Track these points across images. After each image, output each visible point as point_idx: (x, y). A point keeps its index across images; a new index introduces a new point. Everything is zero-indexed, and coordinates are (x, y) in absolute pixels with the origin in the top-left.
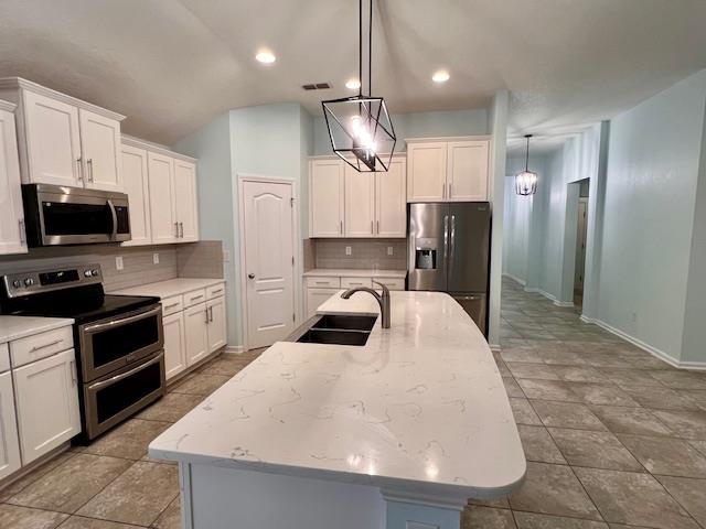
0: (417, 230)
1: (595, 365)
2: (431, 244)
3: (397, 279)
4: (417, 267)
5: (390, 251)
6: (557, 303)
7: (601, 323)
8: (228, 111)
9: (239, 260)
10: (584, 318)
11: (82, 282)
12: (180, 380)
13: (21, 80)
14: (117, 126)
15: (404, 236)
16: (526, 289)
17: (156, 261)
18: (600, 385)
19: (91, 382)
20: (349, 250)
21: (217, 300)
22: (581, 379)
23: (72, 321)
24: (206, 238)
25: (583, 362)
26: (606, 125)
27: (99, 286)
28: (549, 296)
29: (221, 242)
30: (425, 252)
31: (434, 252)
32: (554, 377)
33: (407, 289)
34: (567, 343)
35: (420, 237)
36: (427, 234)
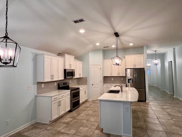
0: (128, 74)
1: (172, 105)
2: (131, 77)
3: (124, 85)
4: (128, 83)
5: (122, 79)
6: (169, 93)
7: (178, 97)
8: (89, 52)
9: (91, 81)
10: (174, 96)
11: (67, 85)
12: (83, 103)
13: (66, 54)
14: (74, 58)
15: (125, 76)
16: (161, 90)
17: (75, 81)
18: (171, 109)
19: (72, 101)
20: (112, 79)
21: (86, 89)
22: (167, 108)
23: (70, 90)
24: (84, 77)
25: (169, 105)
26: (174, 49)
27: (69, 86)
28: (167, 91)
29: (87, 77)
30: (130, 79)
31: (132, 79)
32: (161, 107)
33: (126, 87)
34: (167, 101)
35: (129, 76)
36: (131, 75)
